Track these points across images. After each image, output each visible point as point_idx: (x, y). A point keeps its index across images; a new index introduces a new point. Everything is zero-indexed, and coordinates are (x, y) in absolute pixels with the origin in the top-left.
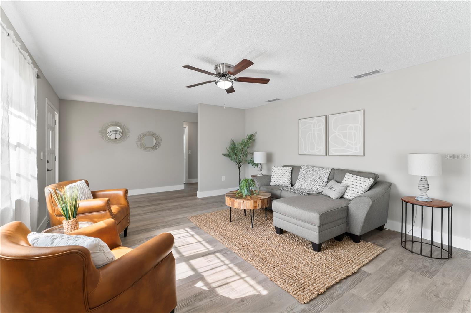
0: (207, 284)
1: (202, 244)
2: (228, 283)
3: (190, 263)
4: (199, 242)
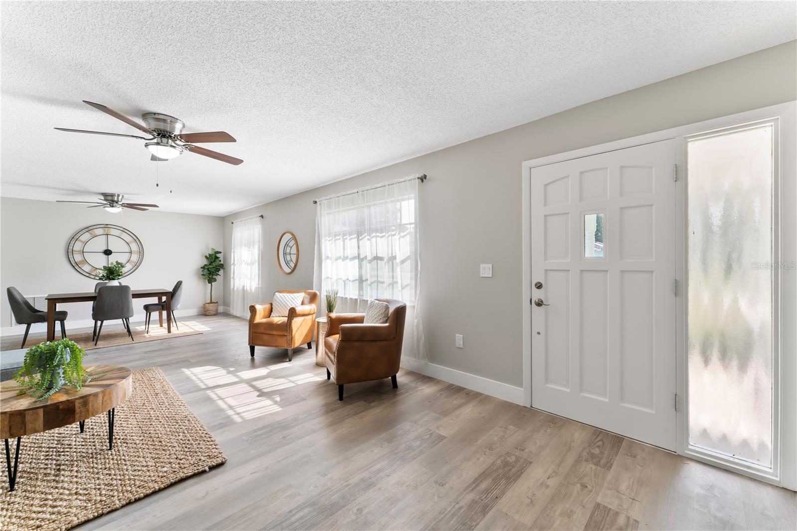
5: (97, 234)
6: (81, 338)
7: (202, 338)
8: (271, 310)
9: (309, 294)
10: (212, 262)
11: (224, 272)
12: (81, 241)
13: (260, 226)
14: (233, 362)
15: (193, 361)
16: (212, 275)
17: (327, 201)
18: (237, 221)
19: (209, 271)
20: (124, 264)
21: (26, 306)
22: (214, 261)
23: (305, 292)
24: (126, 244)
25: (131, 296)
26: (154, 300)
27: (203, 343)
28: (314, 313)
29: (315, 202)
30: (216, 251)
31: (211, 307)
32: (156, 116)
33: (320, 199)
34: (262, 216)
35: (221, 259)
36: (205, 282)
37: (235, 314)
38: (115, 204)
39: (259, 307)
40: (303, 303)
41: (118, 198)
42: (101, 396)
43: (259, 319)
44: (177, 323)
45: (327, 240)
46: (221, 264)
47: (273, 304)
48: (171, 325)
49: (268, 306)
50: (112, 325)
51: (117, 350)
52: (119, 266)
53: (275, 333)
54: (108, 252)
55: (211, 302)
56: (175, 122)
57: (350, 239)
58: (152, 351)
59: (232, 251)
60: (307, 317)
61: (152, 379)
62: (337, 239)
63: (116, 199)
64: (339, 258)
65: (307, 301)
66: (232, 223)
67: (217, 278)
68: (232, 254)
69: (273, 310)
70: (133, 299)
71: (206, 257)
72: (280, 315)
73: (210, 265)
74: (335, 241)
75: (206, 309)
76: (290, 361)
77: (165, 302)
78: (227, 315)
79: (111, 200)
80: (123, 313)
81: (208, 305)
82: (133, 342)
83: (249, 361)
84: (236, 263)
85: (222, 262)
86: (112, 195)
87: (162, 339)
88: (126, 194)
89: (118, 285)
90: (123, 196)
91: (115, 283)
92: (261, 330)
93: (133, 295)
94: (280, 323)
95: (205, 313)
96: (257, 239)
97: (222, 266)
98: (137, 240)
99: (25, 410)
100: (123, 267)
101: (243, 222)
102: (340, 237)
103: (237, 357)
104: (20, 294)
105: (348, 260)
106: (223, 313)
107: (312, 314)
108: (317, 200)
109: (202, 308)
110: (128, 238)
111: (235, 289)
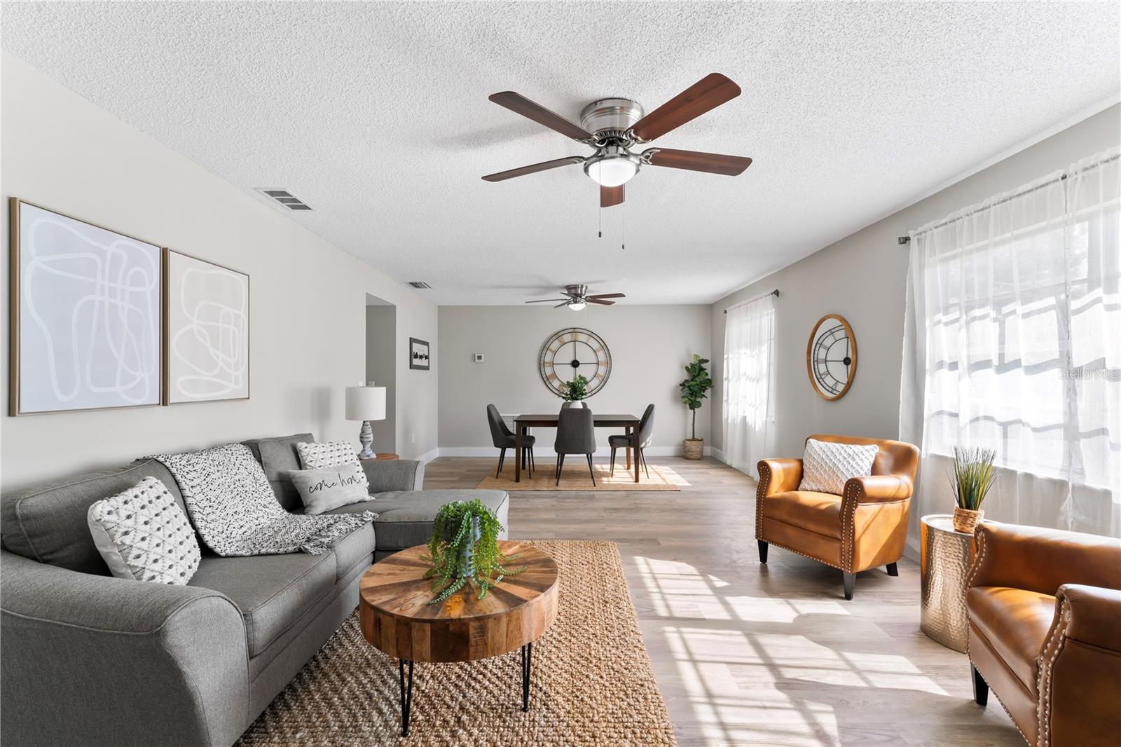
0: (709, 582)
1: (689, 653)
2: (681, 574)
3: (731, 616)
4: (694, 662)
5: (566, 341)
6: (547, 471)
7: (680, 501)
8: (801, 475)
9: (891, 449)
10: (695, 377)
11: (712, 391)
12: (551, 351)
13: (774, 310)
14: (726, 566)
15: (664, 543)
16: (696, 397)
17: (939, 230)
18: (732, 307)
19: (690, 390)
20: (588, 379)
21: (501, 427)
22: (699, 374)
23: (880, 444)
24: (593, 352)
25: (592, 424)
26: (621, 431)
27: (680, 510)
28: (907, 497)
29: (906, 240)
30: (701, 358)
31: (694, 446)
32: (599, 106)
33: (920, 229)
34: (777, 293)
35: (708, 371)
36: (685, 408)
37: (728, 463)
38: (579, 299)
39: (776, 467)
40: (875, 471)
41: (581, 291)
42: (504, 620)
43: (775, 491)
44: (647, 466)
45: (939, 322)
46: (709, 379)
47: (804, 461)
48: (640, 470)
49: (793, 465)
50: (575, 461)
51: (576, 497)
52: (582, 381)
53: (811, 526)
54: (575, 364)
55: (694, 439)
56: (629, 108)
57: (1026, 316)
58: (614, 509)
59: (725, 356)
60: (888, 505)
61: (605, 566)
62: (974, 319)
63: (579, 292)
64: (985, 364)
65: (885, 463)
66: (726, 312)
67: (703, 401)
68: (725, 362)
69: (804, 474)
70: (595, 428)
71: (687, 368)
72: (821, 488)
73: (692, 380)
74: (968, 323)
75: (686, 449)
76: (848, 597)
77: (632, 434)
78: (716, 461)
79: (574, 293)
80: (585, 446)
81: (689, 442)
82: (595, 489)
83: (757, 573)
84: (730, 377)
85: (709, 377)
86: (576, 287)
87: (629, 491)
88: (589, 283)
89: (581, 407)
90: (587, 287)
91: (578, 405)
92: (781, 514)
93: (595, 421)
94: (824, 507)
95: (686, 455)
96: (765, 336)
97: (709, 383)
98: (604, 346)
99: (412, 619)
100: (586, 383)
101: (742, 308)
102: (988, 310)
103: (735, 556)
104: (497, 413)
105: (1020, 371)
106: (711, 456)
107: (903, 499)
108: (911, 233)
109: (681, 445)
110: (595, 345)
111: (729, 421)
